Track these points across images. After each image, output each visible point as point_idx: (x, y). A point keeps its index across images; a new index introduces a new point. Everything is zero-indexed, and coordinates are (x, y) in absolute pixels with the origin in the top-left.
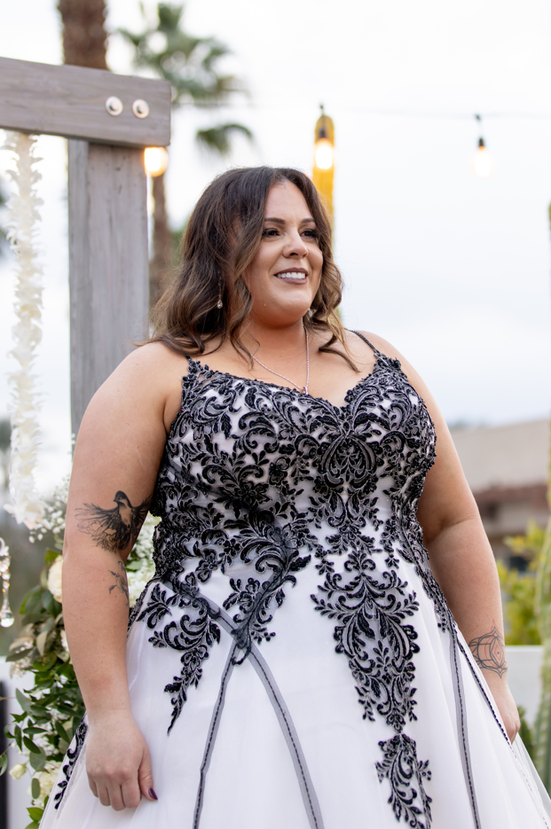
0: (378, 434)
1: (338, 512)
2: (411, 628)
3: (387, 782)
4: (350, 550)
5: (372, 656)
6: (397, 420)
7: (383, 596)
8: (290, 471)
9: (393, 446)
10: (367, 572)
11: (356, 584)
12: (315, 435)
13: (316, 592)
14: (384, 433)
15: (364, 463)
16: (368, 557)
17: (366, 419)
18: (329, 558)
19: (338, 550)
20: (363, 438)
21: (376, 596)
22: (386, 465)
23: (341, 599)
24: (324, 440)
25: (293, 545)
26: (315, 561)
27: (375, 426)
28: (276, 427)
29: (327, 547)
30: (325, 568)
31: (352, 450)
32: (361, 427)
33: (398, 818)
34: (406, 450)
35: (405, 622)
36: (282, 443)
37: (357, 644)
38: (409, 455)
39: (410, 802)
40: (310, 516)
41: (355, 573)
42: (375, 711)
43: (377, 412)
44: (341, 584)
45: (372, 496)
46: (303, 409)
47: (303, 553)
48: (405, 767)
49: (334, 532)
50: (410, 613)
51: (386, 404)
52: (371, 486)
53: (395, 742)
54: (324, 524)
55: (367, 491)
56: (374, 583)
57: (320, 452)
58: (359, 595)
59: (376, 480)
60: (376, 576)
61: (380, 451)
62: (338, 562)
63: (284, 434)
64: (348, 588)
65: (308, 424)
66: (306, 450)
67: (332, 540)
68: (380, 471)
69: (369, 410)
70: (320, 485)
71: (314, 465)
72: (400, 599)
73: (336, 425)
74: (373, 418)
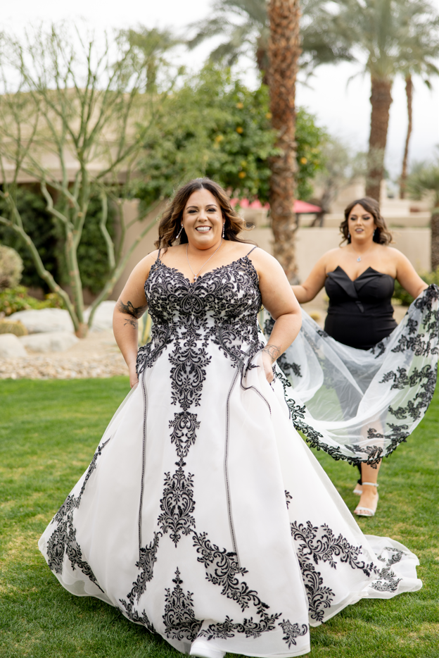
0: (204, 294)
1: (189, 323)
2: (205, 371)
3: (172, 428)
4: (189, 338)
5: (184, 380)
6: (213, 289)
7: (196, 357)
8: (168, 307)
9: (210, 300)
10: (192, 348)
11: (186, 352)
12: (177, 294)
13: (171, 353)
14: (206, 294)
15: (199, 305)
16: (195, 342)
17: (199, 288)
18: (180, 341)
19: (184, 338)
20: (198, 295)
21: (193, 357)
22: (209, 306)
23: (179, 357)
24: (181, 296)
25: (170, 334)
26: (175, 341)
27: (203, 291)
28: (160, 290)
29: (181, 336)
30: (177, 344)
31: (194, 300)
32: (198, 291)
33: (172, 442)
34: (216, 301)
35: (203, 368)
36: (162, 297)
37: (179, 374)
38: (218, 303)
39: (180, 437)
40: (178, 324)
41: (187, 348)
42: (177, 402)
43: (205, 285)
44: (180, 351)
45: (205, 318)
46: (173, 283)
47: (172, 337)
48: (182, 424)
49: (185, 330)
50: (205, 365)
51: (210, 282)
52: (204, 313)
53: (181, 414)
54: (183, 327)
55: (202, 315)
56: (194, 352)
57: (178, 300)
58: (186, 356)
59: (205, 312)
60: (196, 350)
61: (204, 301)
62: (182, 342)
63: (163, 293)
64: (182, 353)
65: (174, 290)
66: (173, 299)
67: (183, 334)
68: (207, 308)
69: (202, 284)
70: (181, 313)
71: (177, 305)
72: (203, 359)
73: (187, 290)
74: (203, 288)
